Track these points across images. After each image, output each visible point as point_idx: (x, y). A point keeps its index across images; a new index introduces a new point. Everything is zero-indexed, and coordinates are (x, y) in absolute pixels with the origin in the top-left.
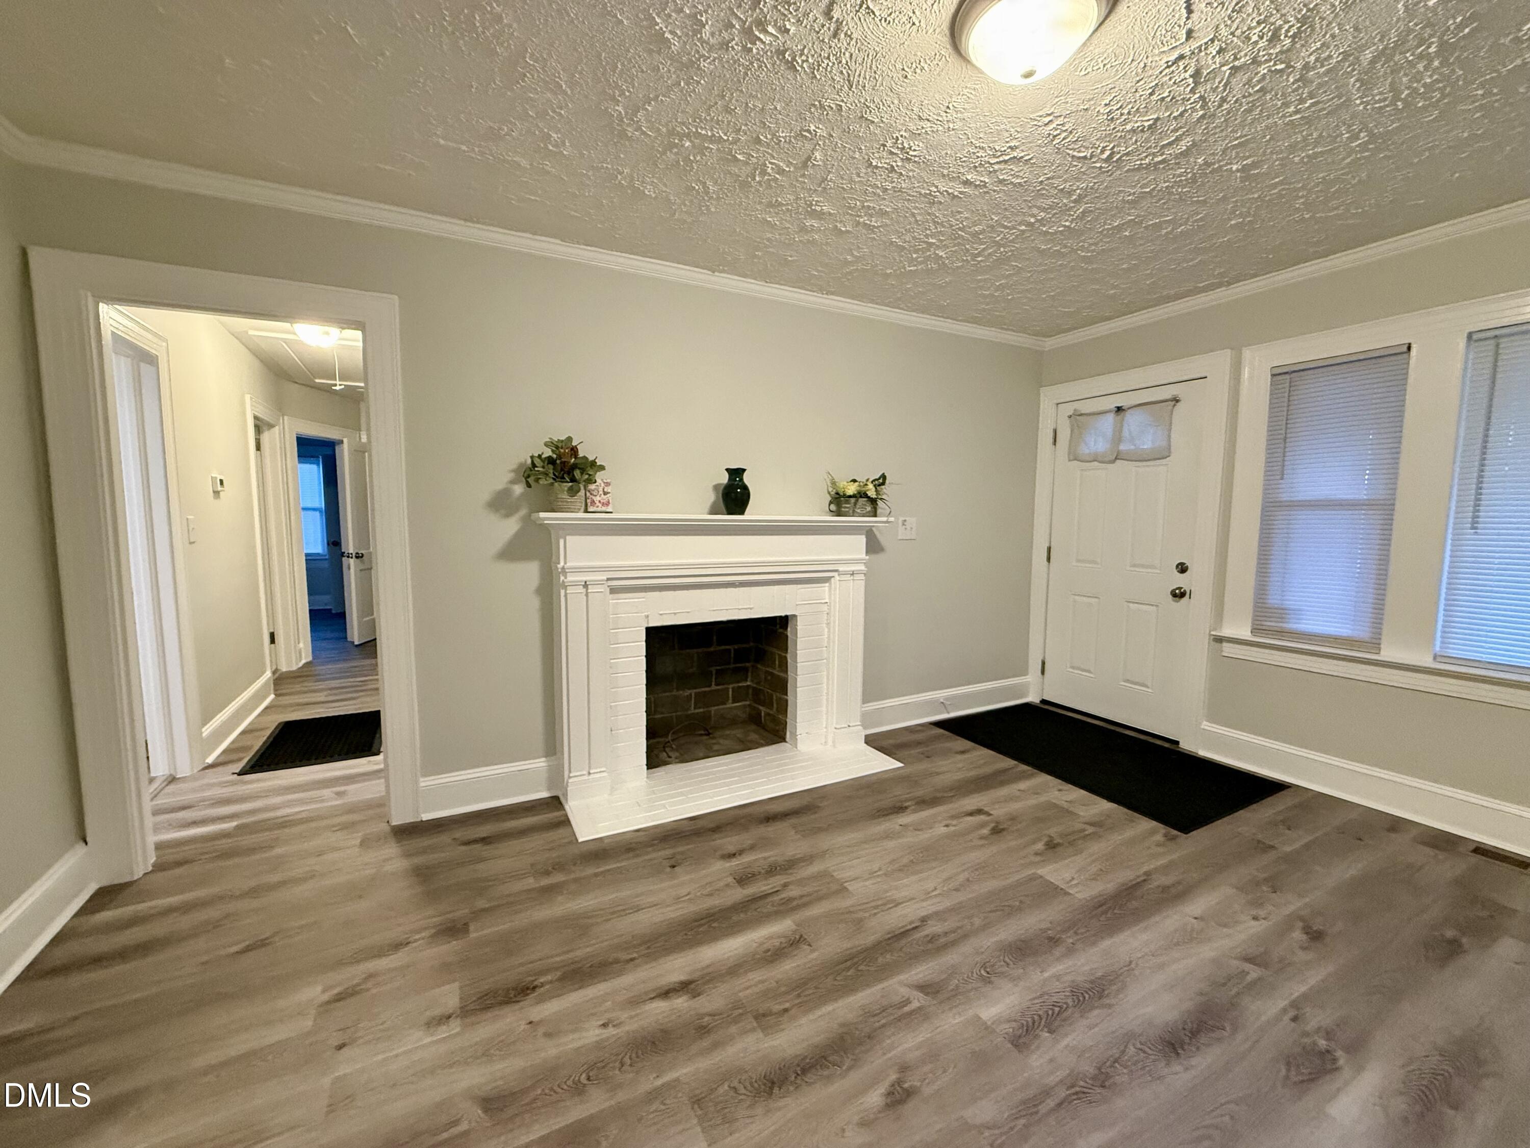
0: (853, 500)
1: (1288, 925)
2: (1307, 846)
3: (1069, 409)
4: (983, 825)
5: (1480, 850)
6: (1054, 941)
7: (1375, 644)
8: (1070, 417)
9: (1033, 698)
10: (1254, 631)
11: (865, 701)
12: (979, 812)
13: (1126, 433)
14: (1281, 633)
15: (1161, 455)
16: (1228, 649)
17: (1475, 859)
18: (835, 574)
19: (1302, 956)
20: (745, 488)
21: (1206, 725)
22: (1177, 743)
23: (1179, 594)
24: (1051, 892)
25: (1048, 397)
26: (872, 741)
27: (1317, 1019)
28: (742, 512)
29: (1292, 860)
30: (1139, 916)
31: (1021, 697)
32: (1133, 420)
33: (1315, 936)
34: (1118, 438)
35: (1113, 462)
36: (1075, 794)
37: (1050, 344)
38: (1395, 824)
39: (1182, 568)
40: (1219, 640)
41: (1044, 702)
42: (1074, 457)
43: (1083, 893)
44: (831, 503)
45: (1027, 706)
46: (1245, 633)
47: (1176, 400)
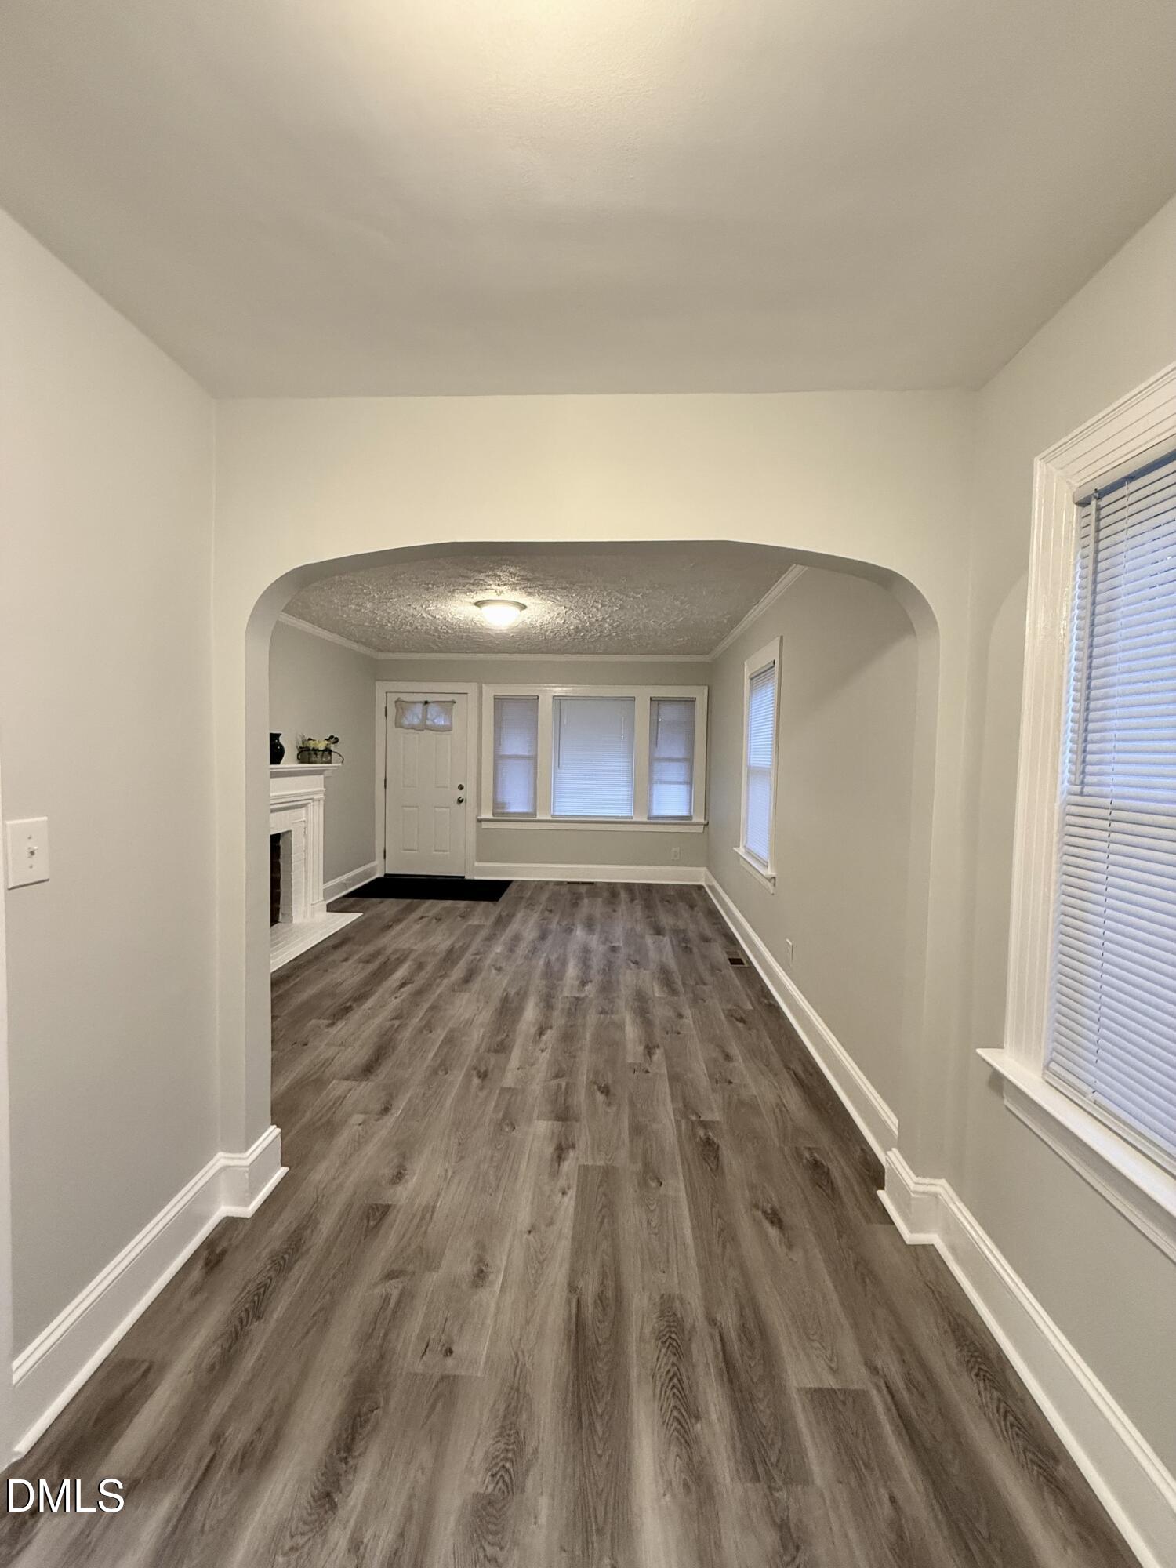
0: (321, 753)
1: (542, 912)
2: (532, 893)
3: (395, 697)
4: (430, 921)
5: (569, 883)
6: (495, 935)
7: (535, 815)
8: (396, 702)
9: (379, 874)
10: (493, 815)
11: (325, 882)
12: (422, 918)
13: (429, 716)
14: (503, 814)
15: (447, 729)
16: (484, 825)
17: (568, 886)
18: (310, 801)
19: (551, 916)
20: (281, 746)
21: (476, 864)
22: (464, 877)
23: (460, 801)
24: (479, 927)
25: (381, 688)
26: (330, 908)
27: (564, 923)
28: (279, 763)
29: (531, 898)
30: (509, 922)
31: (371, 877)
32: (433, 709)
33: (551, 911)
34: (425, 718)
35: (423, 730)
36: (448, 903)
37: (381, 656)
38: (547, 883)
39: (461, 788)
40: (480, 821)
41: (386, 875)
42: (398, 724)
43: (489, 923)
44: (298, 755)
45: (378, 879)
46: (490, 816)
47: (454, 702)
